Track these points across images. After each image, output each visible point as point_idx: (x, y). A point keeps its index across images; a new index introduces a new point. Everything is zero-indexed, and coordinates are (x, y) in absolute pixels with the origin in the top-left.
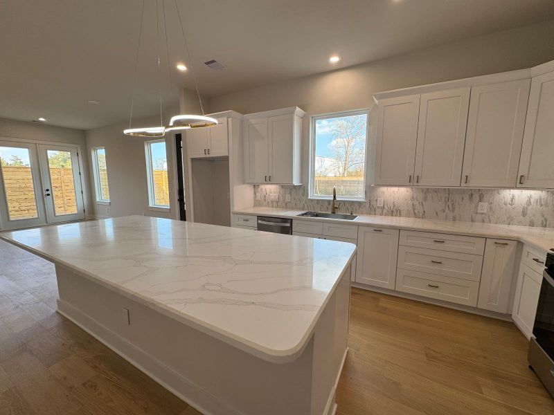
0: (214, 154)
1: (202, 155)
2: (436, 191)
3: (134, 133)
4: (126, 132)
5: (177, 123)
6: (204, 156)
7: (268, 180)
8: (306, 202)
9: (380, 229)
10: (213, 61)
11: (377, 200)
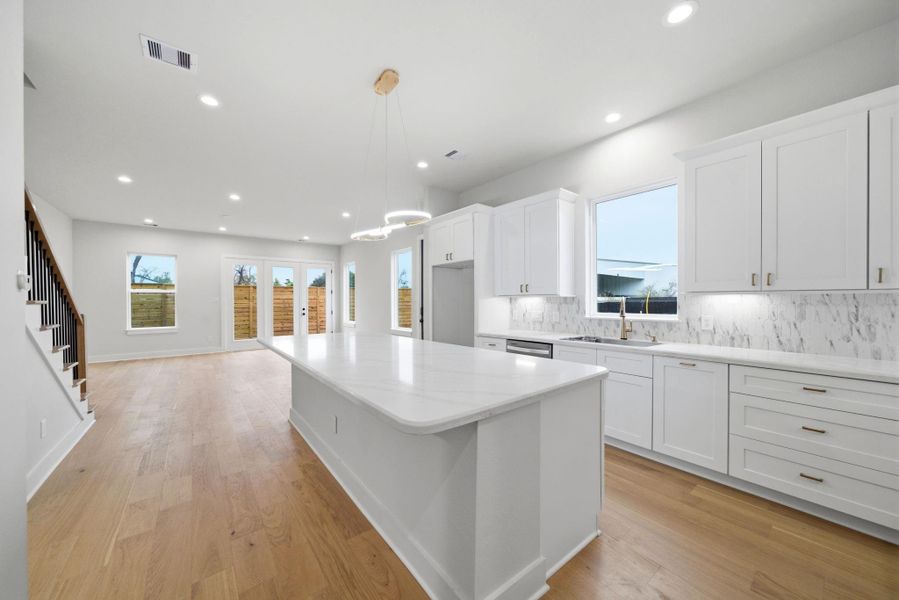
0: (457, 258)
1: (444, 261)
2: (826, 298)
3: (361, 237)
4: (353, 236)
5: (393, 221)
6: (445, 262)
7: (525, 290)
8: (582, 323)
9: (693, 363)
10: (454, 152)
11: (700, 319)
